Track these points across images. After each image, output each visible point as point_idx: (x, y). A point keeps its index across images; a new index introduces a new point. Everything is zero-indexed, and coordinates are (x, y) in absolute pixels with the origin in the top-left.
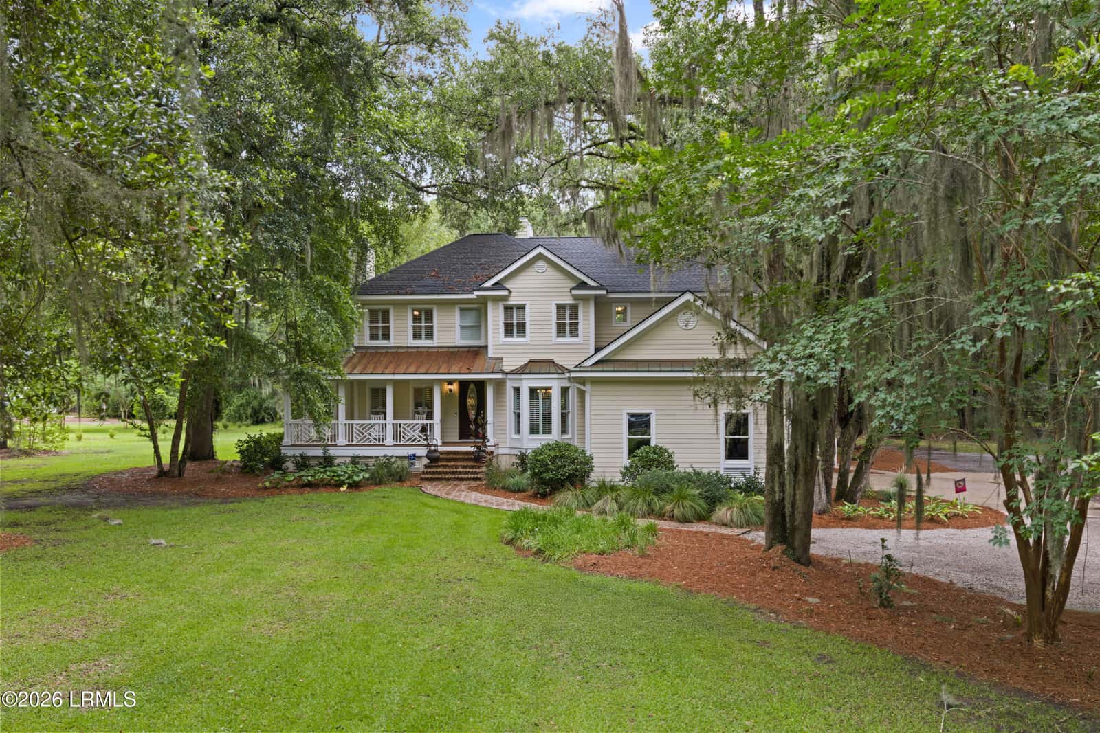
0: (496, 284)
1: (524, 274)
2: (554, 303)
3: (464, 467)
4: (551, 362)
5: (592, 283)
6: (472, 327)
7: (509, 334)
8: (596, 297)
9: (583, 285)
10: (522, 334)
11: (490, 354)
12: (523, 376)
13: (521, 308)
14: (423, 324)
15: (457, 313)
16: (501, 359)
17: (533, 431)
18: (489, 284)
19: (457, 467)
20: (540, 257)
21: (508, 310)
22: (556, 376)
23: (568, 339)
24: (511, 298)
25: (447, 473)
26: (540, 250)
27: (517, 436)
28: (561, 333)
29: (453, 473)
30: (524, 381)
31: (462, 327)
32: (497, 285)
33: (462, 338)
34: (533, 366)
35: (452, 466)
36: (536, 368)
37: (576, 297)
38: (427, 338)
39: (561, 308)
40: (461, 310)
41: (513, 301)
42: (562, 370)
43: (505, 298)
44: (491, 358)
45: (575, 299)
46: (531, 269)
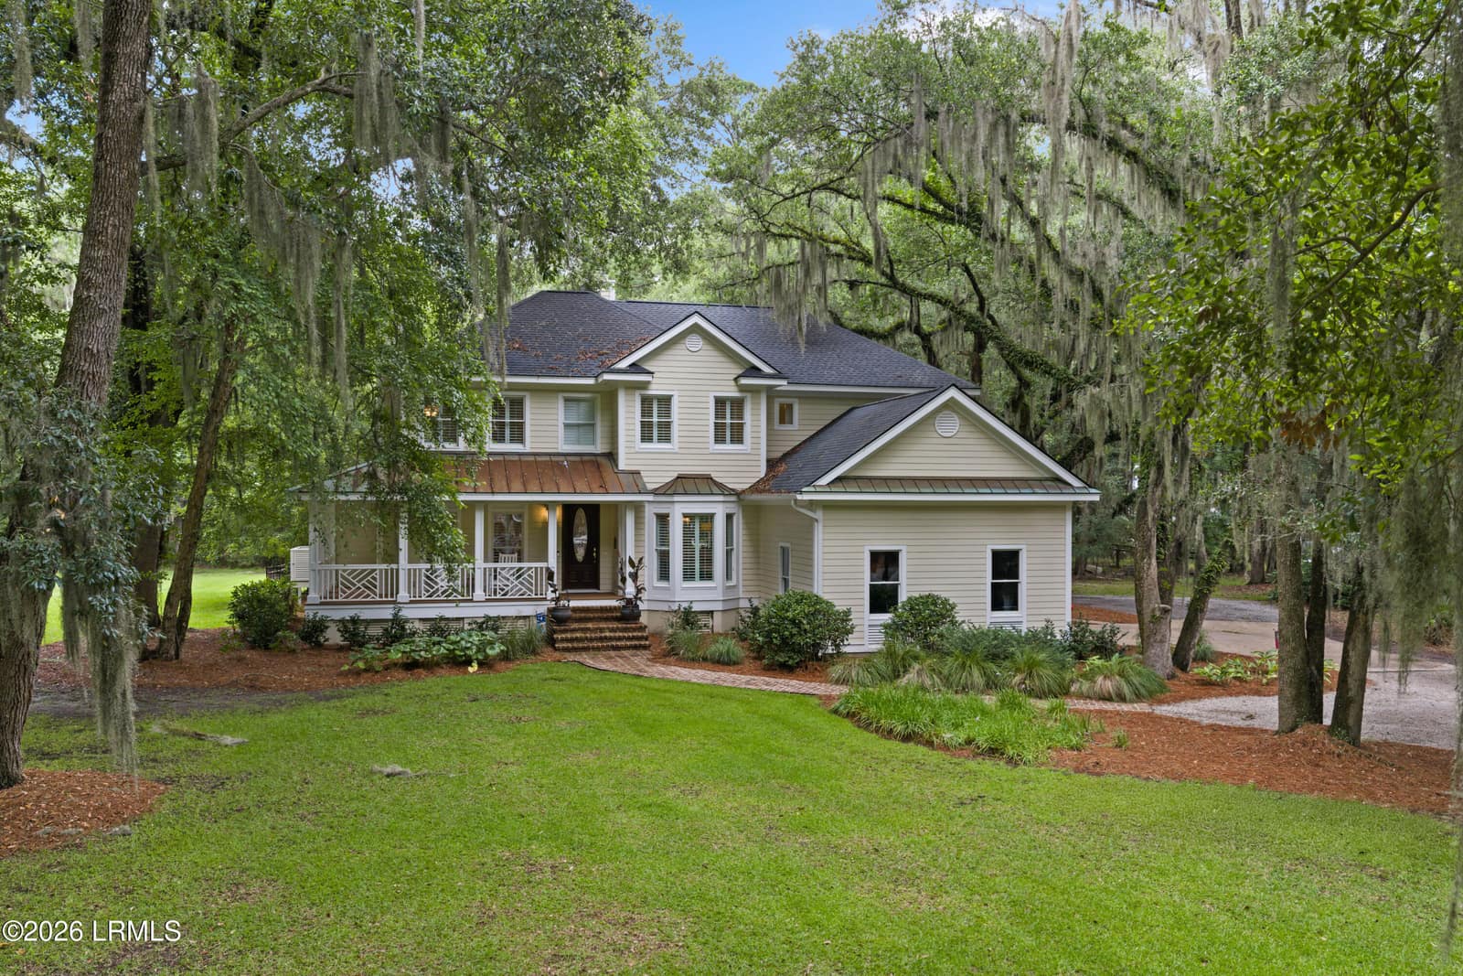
0: (633, 365)
1: (670, 352)
2: (712, 395)
3: (612, 630)
4: (708, 478)
5: (767, 370)
6: (578, 425)
7: (646, 437)
8: (770, 388)
9: (753, 371)
10: (665, 437)
11: (622, 466)
12: (676, 498)
13: (665, 401)
14: (507, 420)
15: (561, 404)
16: (638, 473)
17: (688, 575)
18: (624, 364)
19: (602, 630)
20: (696, 329)
21: (647, 402)
22: (721, 498)
23: (728, 447)
24: (653, 386)
25: (591, 640)
26: (696, 319)
27: (663, 584)
28: (719, 439)
29: (601, 639)
30: (677, 505)
31: (567, 426)
32: (635, 368)
33: (567, 441)
34: (685, 484)
35: (595, 630)
36: (690, 486)
37: (743, 389)
38: (512, 441)
39: (720, 402)
40: (567, 400)
41: (654, 390)
42: (722, 489)
43: (645, 385)
44: (624, 472)
45: (741, 391)
46: (679, 346)
